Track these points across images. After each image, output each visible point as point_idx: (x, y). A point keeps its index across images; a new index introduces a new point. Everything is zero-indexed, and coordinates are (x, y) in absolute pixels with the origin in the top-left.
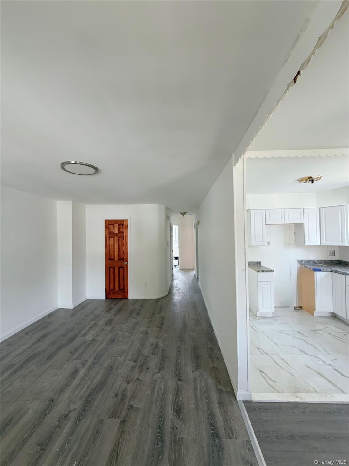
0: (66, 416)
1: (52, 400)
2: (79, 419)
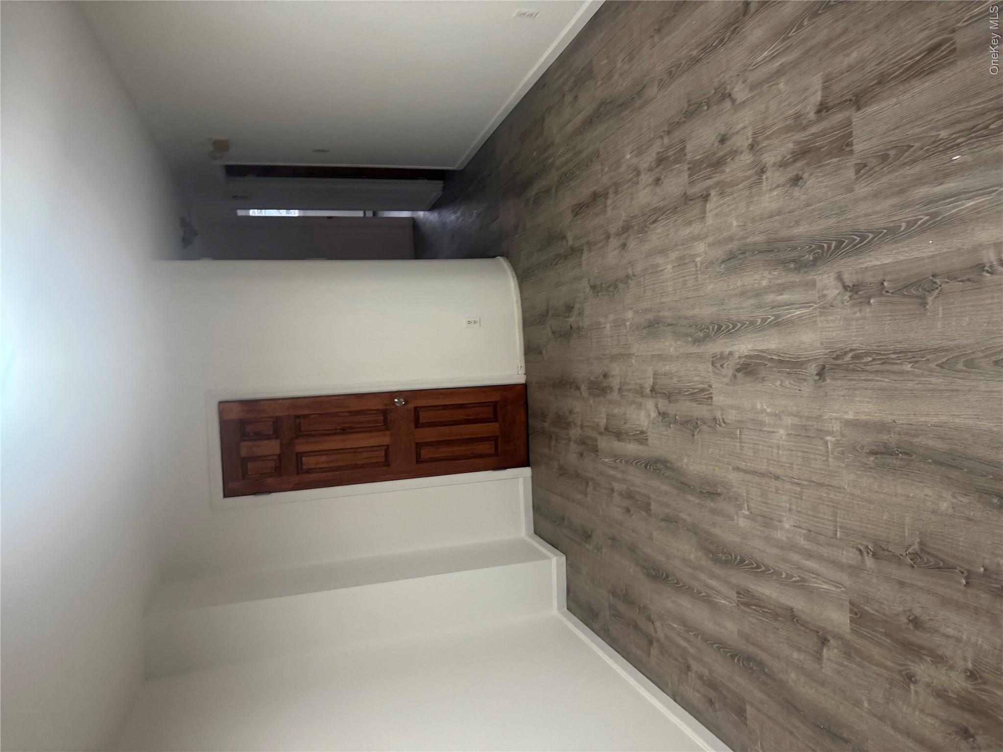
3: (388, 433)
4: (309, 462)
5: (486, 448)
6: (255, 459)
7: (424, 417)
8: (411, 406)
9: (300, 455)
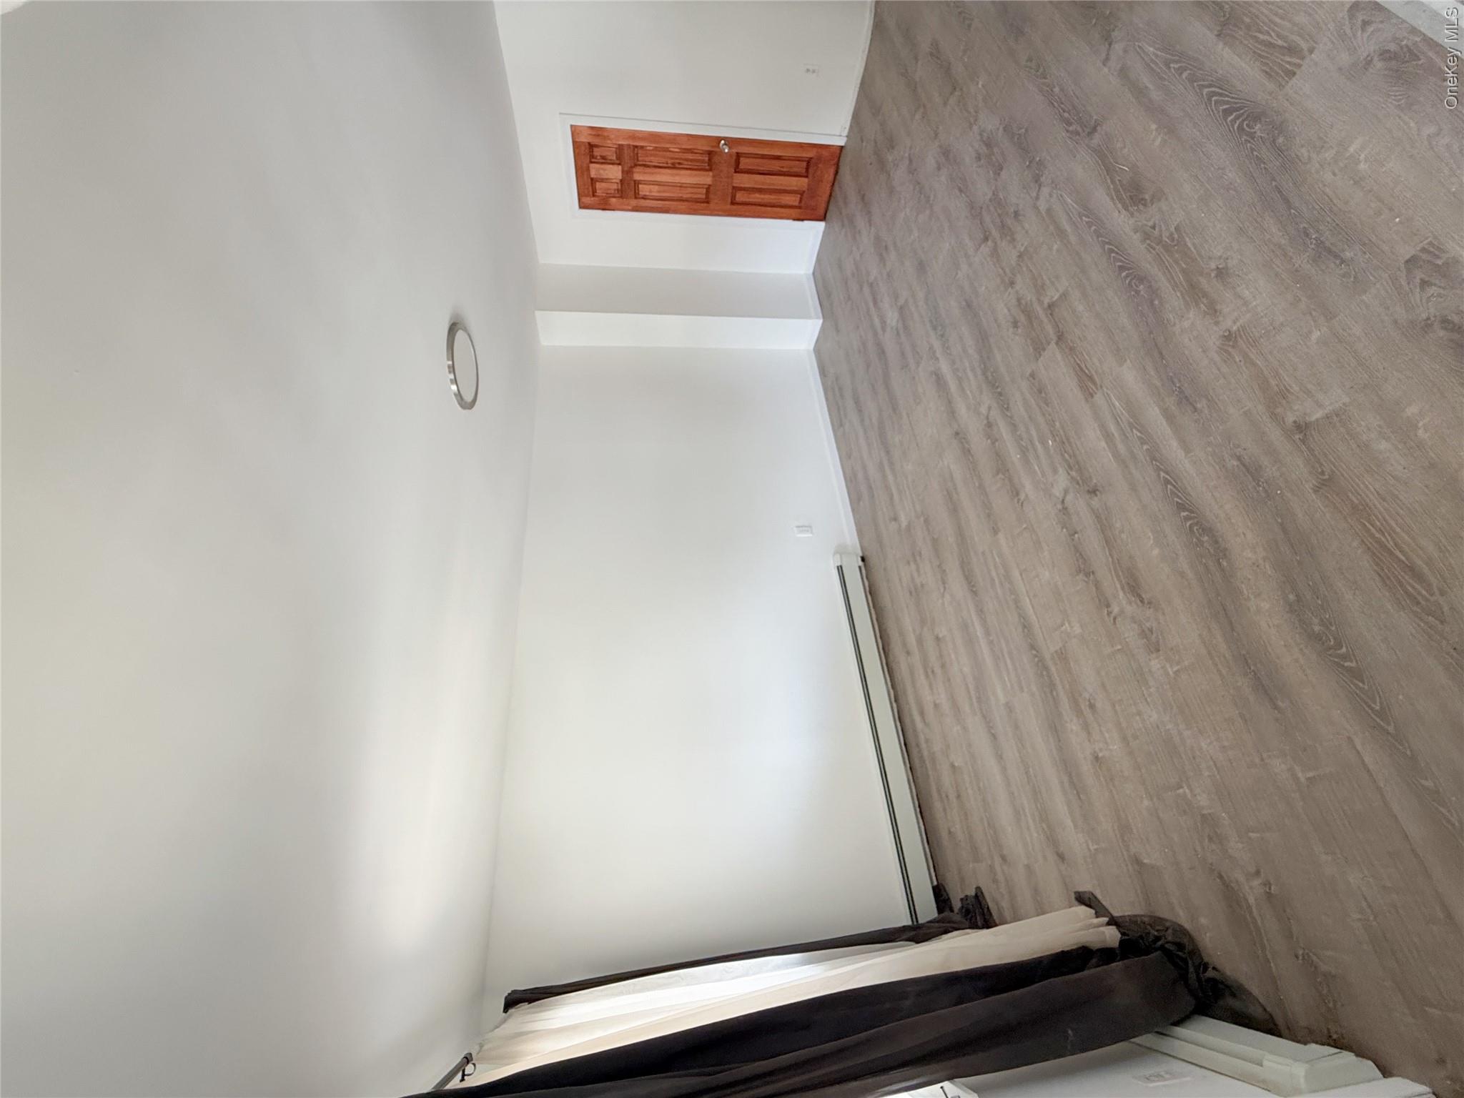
0: (989, 425)
1: (957, 434)
2: (1005, 408)
3: (711, 173)
4: (644, 189)
5: (792, 200)
6: (602, 180)
7: (744, 163)
8: (734, 151)
9: (637, 183)
